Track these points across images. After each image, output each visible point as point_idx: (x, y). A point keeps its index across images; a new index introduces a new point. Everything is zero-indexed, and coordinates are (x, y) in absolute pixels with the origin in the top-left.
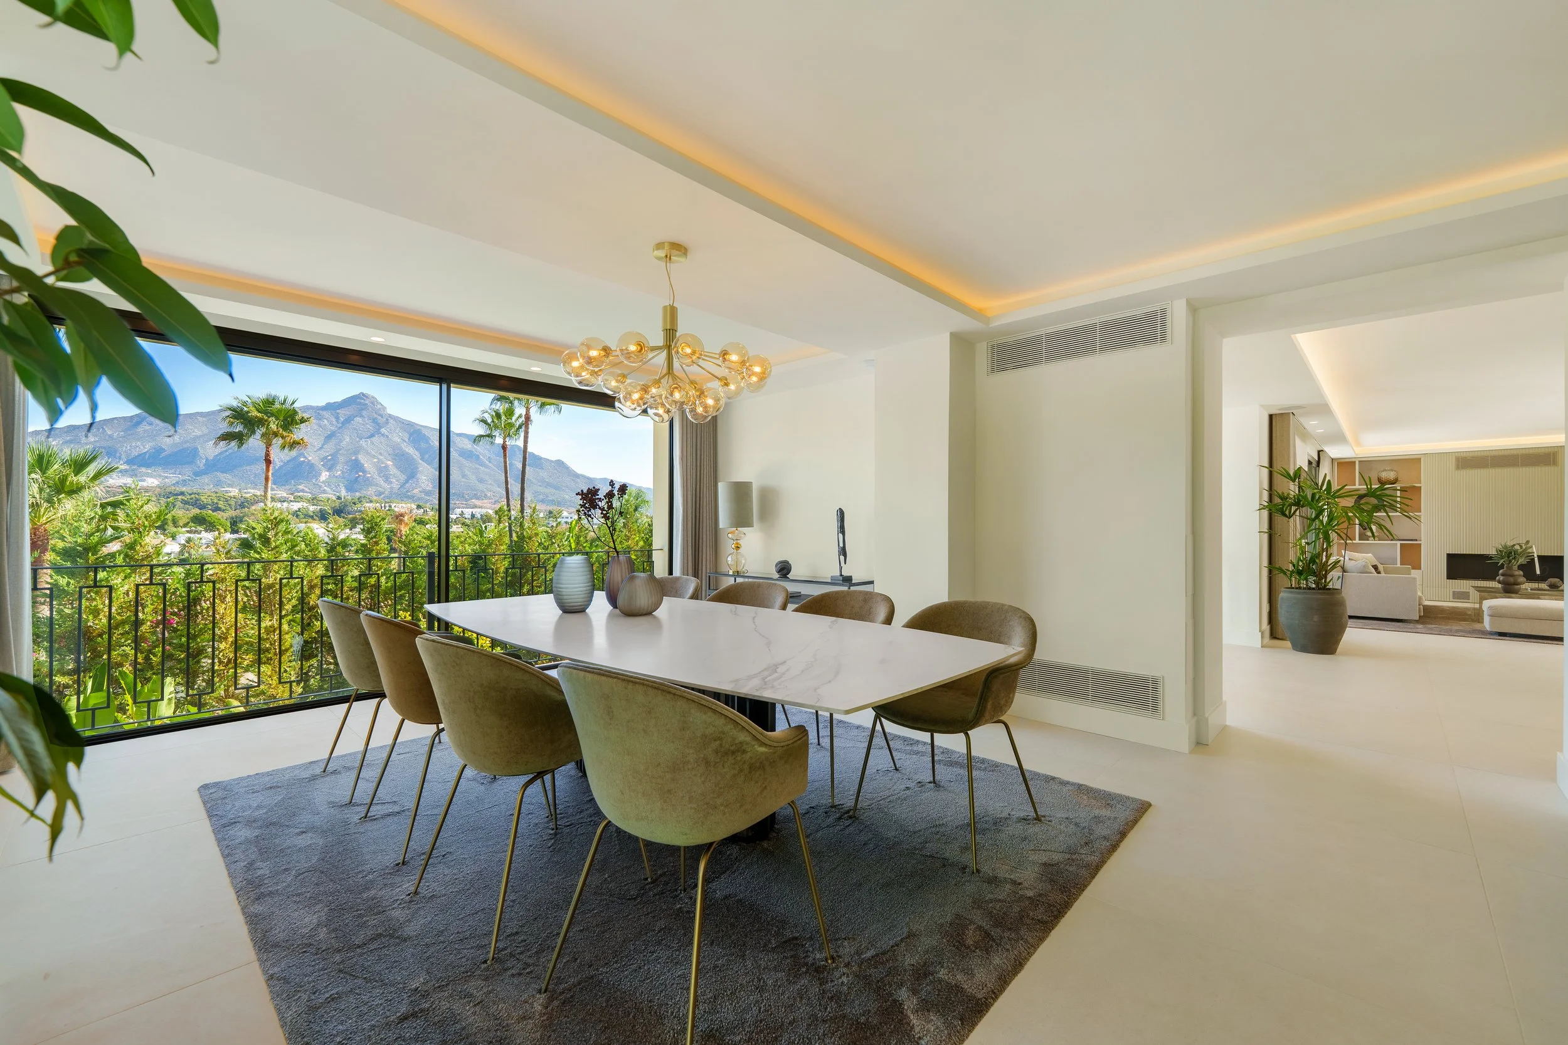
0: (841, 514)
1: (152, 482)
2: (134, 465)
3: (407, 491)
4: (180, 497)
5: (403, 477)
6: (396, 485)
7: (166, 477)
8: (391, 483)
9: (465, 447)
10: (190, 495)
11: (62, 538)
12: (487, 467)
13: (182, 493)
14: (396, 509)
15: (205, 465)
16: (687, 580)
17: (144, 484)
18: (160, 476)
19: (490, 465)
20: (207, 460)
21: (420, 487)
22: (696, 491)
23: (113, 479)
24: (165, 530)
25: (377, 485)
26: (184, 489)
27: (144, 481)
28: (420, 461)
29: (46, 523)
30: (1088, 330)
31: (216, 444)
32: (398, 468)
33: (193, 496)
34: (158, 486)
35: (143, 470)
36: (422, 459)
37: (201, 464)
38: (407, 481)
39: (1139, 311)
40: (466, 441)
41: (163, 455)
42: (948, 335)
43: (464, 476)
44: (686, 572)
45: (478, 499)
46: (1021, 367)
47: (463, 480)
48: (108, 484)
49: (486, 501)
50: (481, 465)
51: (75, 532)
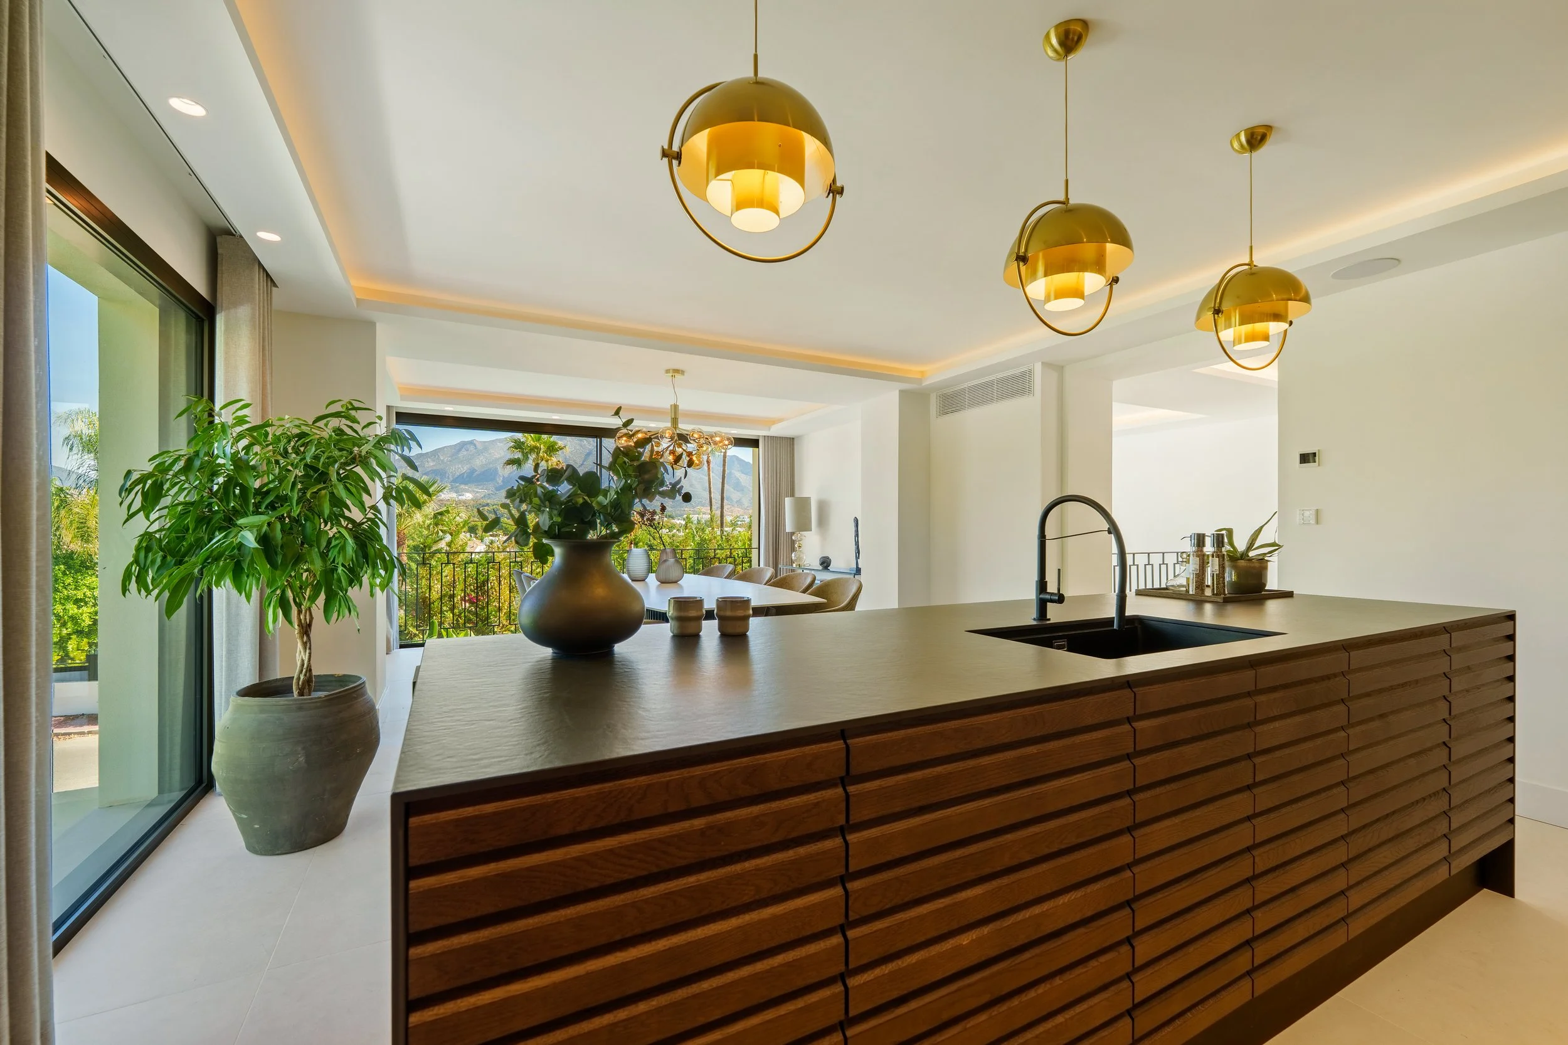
0: (856, 521)
1: (468, 496)
2: (457, 483)
4: (486, 508)
7: (477, 492)
10: (493, 505)
11: (413, 539)
13: (487, 505)
15: (502, 481)
16: (767, 569)
17: (463, 498)
18: (474, 491)
20: (504, 477)
22: (777, 501)
23: (444, 494)
24: (476, 534)
26: (489, 501)
27: (463, 495)
29: (404, 529)
30: (989, 385)
31: (503, 467)
33: (494, 507)
34: (472, 500)
35: (463, 486)
39: (1016, 371)
41: (475, 474)
42: (897, 392)
44: (767, 565)
46: (956, 411)
48: (441, 498)
51: (421, 535)
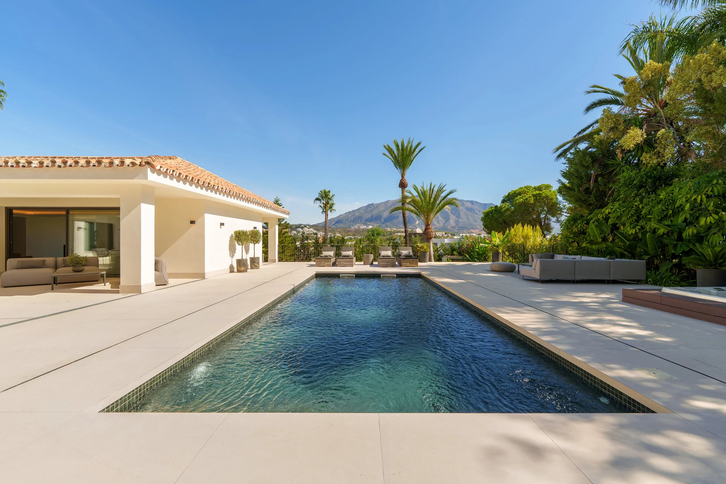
3: (446, 227)
5: (444, 221)
6: (442, 225)
8: (440, 224)
9: (469, 206)
12: (478, 214)
14: (438, 235)
19: (479, 213)
21: (451, 225)
25: (435, 225)
28: (451, 214)
32: (442, 218)
36: (452, 213)
37: (383, 220)
38: (446, 223)
40: (469, 204)
43: (468, 219)
45: (473, 229)
47: (468, 221)
49: (477, 230)
50: (476, 214)
